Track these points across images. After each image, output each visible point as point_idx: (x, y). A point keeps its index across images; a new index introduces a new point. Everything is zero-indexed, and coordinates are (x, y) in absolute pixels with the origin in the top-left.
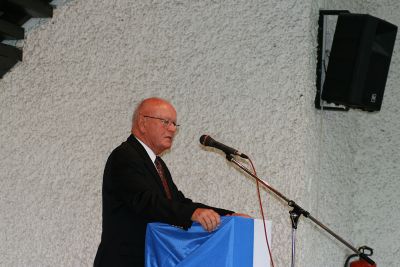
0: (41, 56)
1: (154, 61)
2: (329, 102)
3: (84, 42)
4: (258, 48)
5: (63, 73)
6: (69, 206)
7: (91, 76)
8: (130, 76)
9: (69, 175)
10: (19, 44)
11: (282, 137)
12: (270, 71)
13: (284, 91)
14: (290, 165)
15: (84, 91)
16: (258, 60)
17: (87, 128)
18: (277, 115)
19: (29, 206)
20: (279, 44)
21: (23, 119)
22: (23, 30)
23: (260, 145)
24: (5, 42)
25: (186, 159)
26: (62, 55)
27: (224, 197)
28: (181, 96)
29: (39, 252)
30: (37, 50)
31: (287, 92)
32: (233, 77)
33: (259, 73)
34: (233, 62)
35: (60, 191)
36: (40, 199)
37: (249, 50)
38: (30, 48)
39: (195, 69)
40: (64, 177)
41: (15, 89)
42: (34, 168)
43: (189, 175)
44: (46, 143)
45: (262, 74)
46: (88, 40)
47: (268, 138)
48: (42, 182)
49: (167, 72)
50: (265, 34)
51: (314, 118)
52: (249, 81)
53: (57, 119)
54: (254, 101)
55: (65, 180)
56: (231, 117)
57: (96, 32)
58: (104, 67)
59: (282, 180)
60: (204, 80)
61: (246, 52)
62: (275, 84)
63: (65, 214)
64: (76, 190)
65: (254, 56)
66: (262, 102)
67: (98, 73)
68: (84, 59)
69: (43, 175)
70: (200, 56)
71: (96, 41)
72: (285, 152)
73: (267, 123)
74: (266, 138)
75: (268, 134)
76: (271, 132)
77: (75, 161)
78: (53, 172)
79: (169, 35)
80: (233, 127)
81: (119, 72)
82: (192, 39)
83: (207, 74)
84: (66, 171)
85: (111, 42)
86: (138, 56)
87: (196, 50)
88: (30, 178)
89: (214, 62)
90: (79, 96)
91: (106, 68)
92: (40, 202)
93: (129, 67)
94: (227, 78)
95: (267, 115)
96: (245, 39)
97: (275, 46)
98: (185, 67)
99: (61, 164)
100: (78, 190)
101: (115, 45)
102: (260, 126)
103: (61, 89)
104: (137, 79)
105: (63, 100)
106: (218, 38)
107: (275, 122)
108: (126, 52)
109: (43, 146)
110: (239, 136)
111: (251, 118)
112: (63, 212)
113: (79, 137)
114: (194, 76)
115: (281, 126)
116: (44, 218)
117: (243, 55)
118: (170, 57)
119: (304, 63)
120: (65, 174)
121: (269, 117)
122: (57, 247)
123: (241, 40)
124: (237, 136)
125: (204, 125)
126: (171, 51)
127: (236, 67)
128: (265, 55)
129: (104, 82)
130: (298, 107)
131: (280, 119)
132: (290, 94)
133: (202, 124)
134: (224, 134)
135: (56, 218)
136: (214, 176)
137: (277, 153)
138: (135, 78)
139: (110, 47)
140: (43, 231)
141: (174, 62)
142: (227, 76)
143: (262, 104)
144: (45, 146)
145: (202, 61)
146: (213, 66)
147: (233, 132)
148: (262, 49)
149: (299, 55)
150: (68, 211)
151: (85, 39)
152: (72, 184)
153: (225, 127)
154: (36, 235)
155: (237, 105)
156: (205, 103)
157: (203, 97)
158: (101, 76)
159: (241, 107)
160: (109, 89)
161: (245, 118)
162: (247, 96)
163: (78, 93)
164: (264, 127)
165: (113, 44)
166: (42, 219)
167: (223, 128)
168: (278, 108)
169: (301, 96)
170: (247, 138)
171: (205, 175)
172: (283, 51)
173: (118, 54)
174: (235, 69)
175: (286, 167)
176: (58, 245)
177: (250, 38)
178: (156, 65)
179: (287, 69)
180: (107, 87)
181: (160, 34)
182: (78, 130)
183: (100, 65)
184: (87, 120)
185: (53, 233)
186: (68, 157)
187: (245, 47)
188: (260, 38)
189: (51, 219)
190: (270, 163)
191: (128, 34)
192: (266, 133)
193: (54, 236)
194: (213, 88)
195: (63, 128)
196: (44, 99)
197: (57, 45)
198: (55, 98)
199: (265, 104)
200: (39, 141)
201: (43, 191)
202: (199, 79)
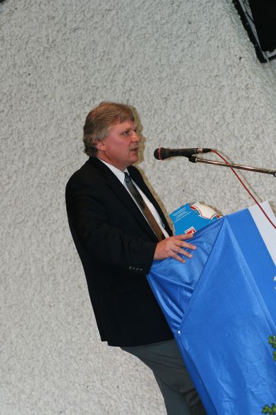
1: (81, 99)
2: (272, 51)
4: (175, 33)
6: (69, 281)
7: (27, 145)
8: (65, 125)
9: (54, 250)
11: (242, 109)
12: (197, 50)
13: (221, 63)
14: (263, 132)
15: (27, 162)
16: (181, 46)
17: (49, 197)
18: (226, 90)
19: (31, 301)
20: (193, 19)
23: (224, 126)
25: (159, 178)
27: (215, 197)
29: (64, 341)
31: (225, 62)
32: (164, 75)
33: (188, 58)
34: (157, 59)
35: (54, 271)
36: (39, 289)
37: (167, 40)
39: (123, 86)
40: (51, 256)
42: (18, 262)
43: (170, 193)
44: (17, 231)
45: (192, 57)
46: (6, 111)
47: (228, 116)
48: (33, 271)
50: (175, 16)
51: (265, 75)
52: (181, 70)
53: (15, 203)
54: (197, 88)
55: (53, 258)
56: (182, 115)
57: (10, 99)
58: (35, 129)
59: (263, 151)
60: (138, 92)
61: (165, 43)
62: (208, 60)
63: (70, 291)
64: (69, 261)
65: (174, 43)
66: (205, 85)
67: (31, 138)
68: (12, 131)
69: (30, 264)
70: (122, 70)
71: (14, 108)
72: (252, 122)
73: (221, 103)
74: (226, 118)
75: (227, 113)
76: (229, 110)
77: (54, 235)
78: (38, 256)
79: (81, 65)
80: (189, 124)
81: (52, 127)
82: (106, 57)
83: (138, 85)
84: (50, 249)
85: (30, 101)
86: (62, 101)
87: (115, 66)
88: (19, 273)
89: (138, 69)
90: (26, 170)
91: (37, 130)
92: (40, 292)
93: (59, 117)
94: (159, 78)
95: (217, 94)
96: (158, 31)
97: (190, 23)
98: (113, 89)
99: (41, 245)
100: (71, 261)
101: (35, 103)
102: (216, 109)
103: (4, 172)
104: (72, 124)
105: (12, 182)
106: (130, 44)
107: (227, 98)
108: (48, 104)
109: (15, 236)
110: (200, 130)
111: (202, 105)
112: (67, 290)
113: (46, 209)
114: (125, 93)
115: (235, 99)
116: (52, 305)
117: (163, 48)
118: (93, 87)
119: (227, 24)
120: (50, 253)
121: (219, 96)
122: (79, 326)
123: (154, 35)
124: (197, 131)
125: (160, 136)
126: (92, 80)
127: (162, 63)
128: (185, 37)
129: (42, 144)
130: (243, 71)
131: (231, 92)
132: (228, 63)
133: (158, 137)
134: (184, 135)
135: (63, 299)
136: (195, 181)
137: (245, 127)
138: (70, 125)
139: (30, 107)
140: (57, 318)
141: (100, 89)
142: (158, 76)
143: (206, 87)
144: (18, 235)
145: (126, 74)
146: (140, 73)
147: (192, 129)
148: (179, 32)
149: (218, 20)
150: (71, 286)
151: (3, 111)
152: (62, 258)
153: (181, 127)
154: (53, 325)
155: (183, 100)
156: (150, 114)
157: (145, 109)
158: (36, 140)
159: (187, 100)
160: (50, 149)
161: (197, 108)
162: (188, 86)
163: (23, 167)
164: (219, 108)
165: (33, 102)
166: (51, 306)
167: (180, 129)
168: (224, 83)
169: (240, 58)
170: (208, 127)
171: (185, 184)
172: (201, 24)
173: (42, 110)
174: (162, 65)
175: (261, 137)
176: (79, 324)
177: (162, 28)
178: (84, 101)
179: (213, 40)
180: (48, 147)
181: (72, 69)
182: (41, 204)
183: (30, 129)
184: (44, 189)
185: (68, 314)
186: (45, 234)
187: (161, 38)
188: (171, 23)
189: (59, 302)
190: (242, 141)
191: (42, 85)
192: (224, 113)
193: (71, 317)
194: (150, 96)
195: (26, 209)
198: (4, 183)
199: (209, 85)
200: (9, 233)
201: (38, 279)
202: (133, 93)
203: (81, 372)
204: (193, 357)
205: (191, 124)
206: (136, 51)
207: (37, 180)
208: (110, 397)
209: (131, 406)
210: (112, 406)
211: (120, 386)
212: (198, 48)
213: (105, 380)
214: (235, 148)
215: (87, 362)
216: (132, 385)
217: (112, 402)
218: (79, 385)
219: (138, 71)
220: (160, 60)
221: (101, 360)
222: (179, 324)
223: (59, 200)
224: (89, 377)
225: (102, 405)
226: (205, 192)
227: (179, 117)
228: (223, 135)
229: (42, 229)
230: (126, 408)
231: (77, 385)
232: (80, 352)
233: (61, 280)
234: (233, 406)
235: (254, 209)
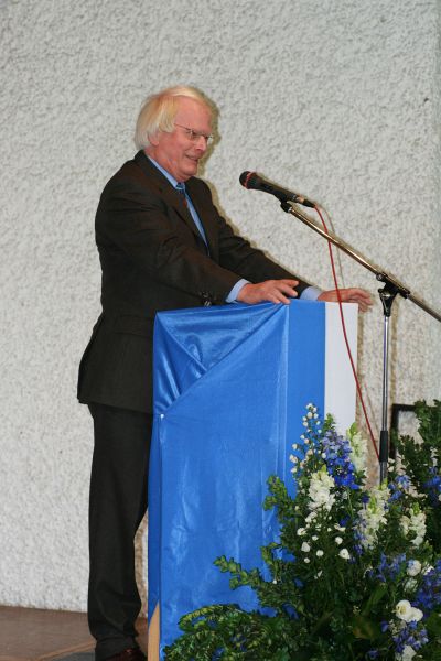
0: (13, 45)
1: (192, 51)
3: (80, 22)
4: (356, 24)
5: (49, 72)
6: (63, 283)
7: (92, 77)
8: (154, 75)
9: (62, 235)
11: (396, 168)
12: (376, 61)
13: (399, 93)
14: (409, 211)
15: (82, 100)
16: (356, 44)
17: (88, 160)
18: (388, 132)
20: (390, 18)
23: (361, 180)
25: (245, 205)
26: (46, 43)
27: (304, 266)
28: (235, 104)
29: (19, 358)
30: (8, 36)
31: (403, 95)
32: (317, 72)
34: (317, 47)
35: (49, 261)
36: (18, 274)
37: (341, 29)
39: (256, 61)
40: (54, 238)
42: (7, 225)
44: (26, 184)
45: (364, 67)
46: (86, 17)
47: (374, 168)
48: (20, 247)
49: (212, 67)
52: (342, 78)
53: (41, 147)
54: (351, 111)
55: (56, 243)
56: (314, 137)
57: (99, 6)
58: (113, 60)
59: (397, 236)
60: (271, 79)
61: (338, 31)
62: (383, 82)
63: (58, 296)
64: (74, 258)
65: (350, 37)
66: (363, 111)
67: (103, 71)
68: (81, 49)
69: (22, 236)
70: (264, 39)
71: (99, 19)
72: (401, 192)
73: (372, 146)
74: (370, 169)
75: (374, 163)
76: (379, 160)
77: (72, 213)
78: (38, 230)
79: (215, 7)
80: (318, 152)
81: (136, 69)
82: (252, 12)
83: (275, 69)
84: (57, 229)
85: (123, 21)
86: (166, 42)
87: (258, 29)
89: (287, 48)
90: (75, 110)
91: (115, 63)
92: (18, 279)
93: (152, 61)
94: (307, 74)
95: (373, 132)
96: (335, 11)
97: (383, 21)
98: (241, 58)
99: (49, 218)
100: (77, 258)
101: (129, 25)
102: (362, 151)
103: (46, 98)
104: (164, 79)
105: (50, 116)
106: (292, 10)
107: (384, 145)
108: (146, 36)
109: (20, 190)
110: (328, 167)
111: (347, 137)
112: (54, 294)
113: (77, 174)
114: (255, 72)
115: (394, 150)
116: (26, 303)
117: (332, 36)
118: (216, 42)
119: (430, 46)
120: (55, 234)
121: (375, 136)
122: (48, 349)
123: (328, 13)
124: (325, 168)
125: (273, 150)
127: (322, 55)
128: (367, 36)
129: (113, 86)
130: (421, 119)
131: (393, 139)
132: (408, 97)
133: (269, 150)
134: (304, 166)
135: (44, 303)
136: (290, 233)
137: (389, 192)
138: (161, 78)
139: (121, 29)
140: (24, 324)
141: (223, 51)
142: (308, 70)
143: (363, 115)
144: (24, 190)
145: (267, 47)
146: (285, 55)
147: (318, 161)
148: (364, 26)
149: (421, 35)
150: (63, 291)
151: (82, 17)
152: (68, 248)
153: (306, 153)
154: (14, 331)
155: (325, 118)
156: (273, 115)
157: (270, 106)
158: (108, 76)
159: (331, 120)
160: (120, 97)
161: (337, 138)
162: (341, 103)
163: (73, 104)
164: (367, 151)
165: (127, 24)
166: (23, 305)
167: (302, 154)
168: (390, 122)
169: (426, 100)
170: (341, 171)
171: (275, 230)
172: (397, 29)
173: (134, 40)
174: (320, 59)
175: (403, 215)
176: (49, 345)
177: (343, 9)
178: (195, 55)
179: (402, 58)
180: (118, 93)
181: (199, 6)
182: (74, 164)
183: (106, 57)
184: (88, 146)
185: (40, 325)
186: (60, 206)
187: (336, 23)
188: (359, 9)
189: (36, 305)
190: (377, 209)
191: (149, 7)
192: (371, 161)
193: (42, 332)
194: (285, 91)
195: (50, 161)
196: (20, 114)
197: (38, 27)
198: (38, 113)
199: (368, 115)
200: (14, 182)
201: (23, 261)
202: (264, 76)
203: (22, 410)
204: (165, 455)
205: (320, 155)
206: (295, 22)
207: (84, 129)
208: (45, 460)
209: (67, 485)
210: (41, 472)
211: (64, 453)
212: (377, 59)
213: (48, 434)
214: (363, 214)
215: (35, 400)
216: (81, 458)
217: (44, 467)
218: (12, 425)
219: (284, 51)
220: (321, 50)
221: (56, 407)
222: (167, 405)
223: (100, 171)
224: (29, 421)
225: (30, 465)
226: (296, 253)
227: (309, 137)
228: (356, 189)
229: (59, 198)
230: (59, 485)
231: (9, 423)
232: (32, 383)
233: (53, 277)
234: (185, 540)
235: (332, 308)
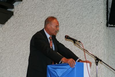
0: (19, 14)
2: (111, 25)
3: (32, 9)
4: (87, 8)
5: (26, 19)
7: (35, 19)
10: (12, 10)
11: (96, 36)
13: (96, 21)
15: (33, 24)
16: (87, 12)
18: (94, 29)
19: (17, 61)
20: (94, 6)
21: (14, 34)
22: (14, 5)
23: (89, 39)
24: (8, 10)
26: (26, 13)
28: (63, 24)
29: (20, 76)
30: (18, 12)
32: (79, 18)
33: (88, 16)
34: (79, 13)
35: (26, 56)
36: (20, 59)
37: (84, 9)
38: (16, 11)
39: (67, 16)
40: (27, 52)
41: (12, 24)
42: (18, 49)
46: (34, 8)
47: (91, 36)
48: (21, 53)
50: (89, 3)
51: (106, 30)
52: (84, 19)
53: (25, 33)
54: (86, 25)
57: (36, 5)
58: (39, 16)
59: (96, 50)
62: (93, 19)
65: (86, 10)
67: (37, 18)
68: (33, 14)
69: (21, 51)
70: (69, 11)
71: (36, 8)
72: (97, 41)
78: (24, 50)
79: (59, 5)
80: (80, 33)
81: (43, 18)
82: (66, 6)
83: (71, 17)
85: (41, 8)
86: (49, 12)
87: (68, 9)
88: (17, 52)
94: (77, 18)
95: (91, 29)
96: (83, 5)
97: (92, 7)
98: (64, 15)
99: (26, 48)
103: (26, 24)
105: (26, 27)
106: (74, 5)
107: (93, 31)
108: (45, 11)
111: (86, 30)
114: (67, 18)
115: (95, 33)
117: (82, 10)
118: (59, 12)
119: (102, 12)
121: (91, 30)
123: (81, 6)
124: (81, 37)
125: (71, 33)
126: (60, 10)
128: (89, 10)
129: (39, 21)
130: (101, 26)
132: (98, 22)
134: (77, 36)
136: (74, 50)
137: (94, 41)
139: (40, 10)
140: (21, 69)
141: (61, 14)
144: (21, 42)
145: (69, 13)
147: (80, 35)
148: (89, 8)
149: (100, 9)
153: (77, 34)
154: (19, 70)
155: (81, 27)
156: (71, 26)
157: (70, 24)
160: (40, 23)
161: (84, 31)
162: (84, 24)
163: (31, 25)
164: (90, 33)
166: (21, 65)
168: (94, 27)
169: (102, 22)
170: (85, 37)
172: (95, 8)
173: (43, 12)
174: (80, 15)
175: (97, 46)
178: (55, 15)
179: (96, 14)
181: (56, 5)
188: (87, 5)
189: (24, 65)
190: (92, 45)
191: (46, 5)
194: (73, 21)
195: (27, 36)
196: (21, 27)
197: (24, 10)
198: (24, 27)
199: (90, 26)
200: (19, 40)
201: (21, 56)
202: (69, 19)
206: (75, 8)
212: (92, 15)
214: (89, 46)
219: (73, 13)
227: (78, 31)
228: (88, 41)
235: (85, 64)
